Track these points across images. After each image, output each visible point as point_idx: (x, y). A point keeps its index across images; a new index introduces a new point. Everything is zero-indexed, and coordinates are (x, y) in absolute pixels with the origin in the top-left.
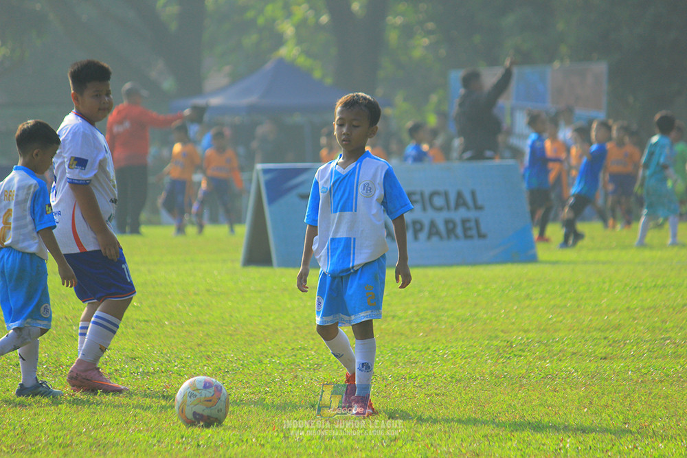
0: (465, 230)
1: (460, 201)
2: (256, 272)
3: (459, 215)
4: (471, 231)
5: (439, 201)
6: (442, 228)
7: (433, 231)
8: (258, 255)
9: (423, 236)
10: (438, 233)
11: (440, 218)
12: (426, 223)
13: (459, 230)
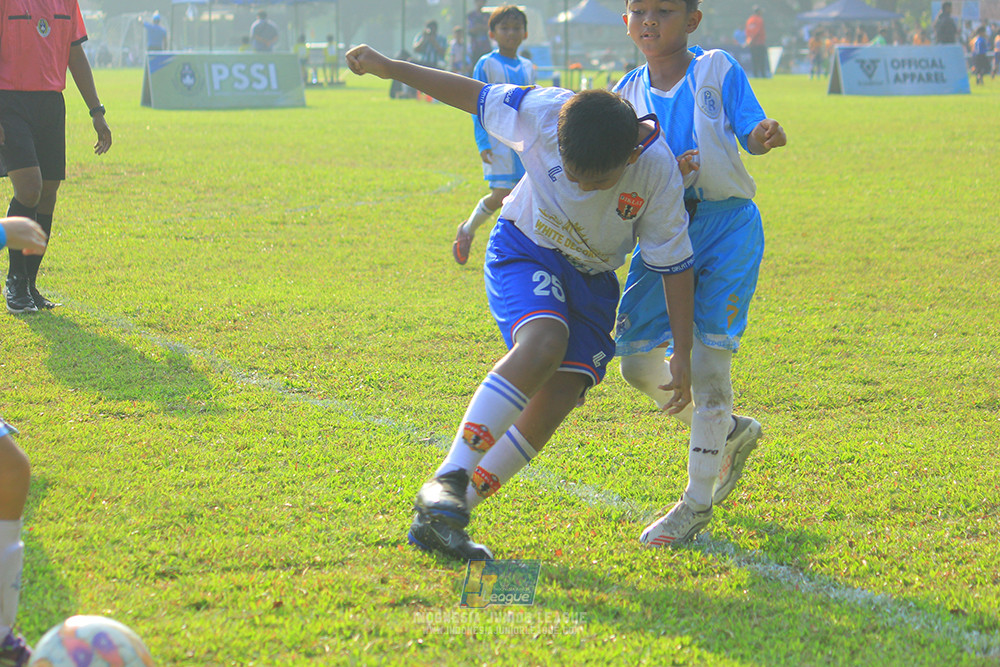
0: (936, 79)
1: (934, 64)
2: (834, 98)
3: (933, 71)
4: (939, 79)
5: (923, 64)
6: (924, 76)
7: (920, 78)
8: (835, 89)
9: (915, 81)
10: (923, 80)
11: (924, 73)
12: (917, 75)
13: (933, 78)
